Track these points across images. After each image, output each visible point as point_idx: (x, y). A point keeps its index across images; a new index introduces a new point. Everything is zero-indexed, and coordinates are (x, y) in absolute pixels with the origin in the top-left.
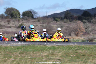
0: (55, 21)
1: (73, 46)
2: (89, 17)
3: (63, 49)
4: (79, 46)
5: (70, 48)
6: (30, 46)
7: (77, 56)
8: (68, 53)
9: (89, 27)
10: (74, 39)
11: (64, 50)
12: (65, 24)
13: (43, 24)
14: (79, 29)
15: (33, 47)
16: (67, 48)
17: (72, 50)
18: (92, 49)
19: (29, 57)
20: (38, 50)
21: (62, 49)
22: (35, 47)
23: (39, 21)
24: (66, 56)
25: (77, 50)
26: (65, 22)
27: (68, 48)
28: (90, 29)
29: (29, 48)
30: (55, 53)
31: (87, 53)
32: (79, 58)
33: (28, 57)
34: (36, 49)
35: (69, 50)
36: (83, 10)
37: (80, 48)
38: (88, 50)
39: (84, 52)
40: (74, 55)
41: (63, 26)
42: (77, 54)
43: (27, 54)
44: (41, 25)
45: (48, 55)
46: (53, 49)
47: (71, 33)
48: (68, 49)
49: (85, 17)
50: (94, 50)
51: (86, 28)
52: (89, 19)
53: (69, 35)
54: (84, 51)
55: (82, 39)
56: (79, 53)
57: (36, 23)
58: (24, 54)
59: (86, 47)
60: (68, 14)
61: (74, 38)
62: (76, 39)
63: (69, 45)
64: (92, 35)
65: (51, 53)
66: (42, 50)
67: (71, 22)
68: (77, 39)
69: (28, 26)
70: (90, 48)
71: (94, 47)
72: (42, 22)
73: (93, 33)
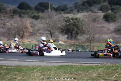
27: (105, 67)
51: (32, 27)
61: (24, 42)
73: (40, 33)
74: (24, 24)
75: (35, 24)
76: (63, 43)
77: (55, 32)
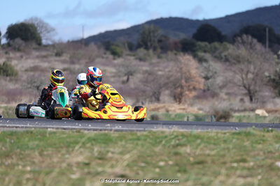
0: (111, 56)
1: (167, 134)
2: (216, 44)
3: (135, 142)
4: (185, 134)
5: (158, 140)
6: (32, 132)
7: (177, 165)
8: (152, 156)
9: (216, 75)
10: (170, 113)
11: (137, 144)
12: (142, 63)
13: (73, 63)
14: (186, 82)
15: (39, 136)
16: (148, 140)
17: (164, 146)
18: (225, 141)
19: (28, 168)
20: (55, 144)
21: (133, 143)
22: (48, 135)
23: (58, 55)
24: (143, 165)
25: (179, 147)
26: (141, 60)
27: (152, 139)
28: (219, 80)
29: (27, 139)
30: (110, 155)
31: (209, 155)
32: (185, 171)
33: (24, 166)
34: (49, 141)
35: (154, 145)
36: (198, 21)
37: (190, 139)
38: (212, 146)
39: (201, 152)
40: (171, 163)
41: (134, 72)
42: (178, 157)
43: (21, 156)
44: (66, 66)
45: (87, 161)
46: (104, 143)
47: (159, 93)
48: (150, 143)
49: (203, 44)
50: (231, 146)
51: (207, 78)
52: (216, 49)
53: (154, 99)
54: (202, 149)
55: (194, 113)
56: (186, 155)
57: (49, 62)
58: (14, 157)
59: (209, 138)
60: (150, 33)
61: (170, 109)
62: (174, 111)
63: (154, 130)
64: (224, 100)
65: (99, 154)
66: (68, 146)
67: (159, 57)
68: (178, 112)
69: (23, 69)
70: (218, 139)
71: (233, 138)
72: (68, 59)
73: (227, 94)
74: (184, 70)
75: (214, 70)
76: (267, 115)
77: (260, 91)
